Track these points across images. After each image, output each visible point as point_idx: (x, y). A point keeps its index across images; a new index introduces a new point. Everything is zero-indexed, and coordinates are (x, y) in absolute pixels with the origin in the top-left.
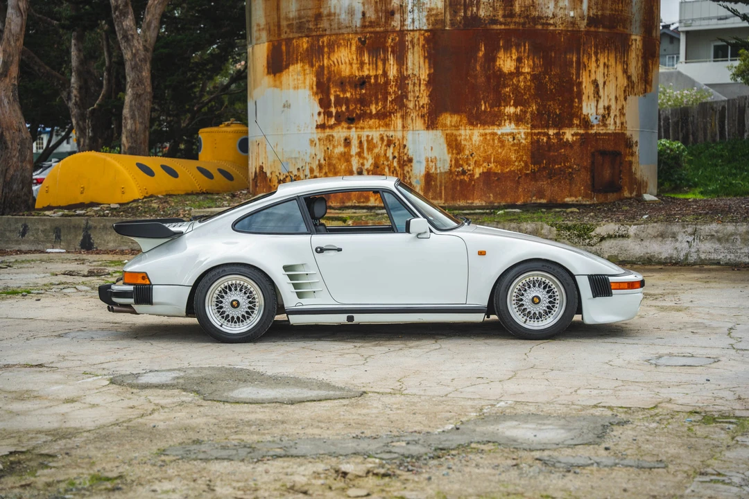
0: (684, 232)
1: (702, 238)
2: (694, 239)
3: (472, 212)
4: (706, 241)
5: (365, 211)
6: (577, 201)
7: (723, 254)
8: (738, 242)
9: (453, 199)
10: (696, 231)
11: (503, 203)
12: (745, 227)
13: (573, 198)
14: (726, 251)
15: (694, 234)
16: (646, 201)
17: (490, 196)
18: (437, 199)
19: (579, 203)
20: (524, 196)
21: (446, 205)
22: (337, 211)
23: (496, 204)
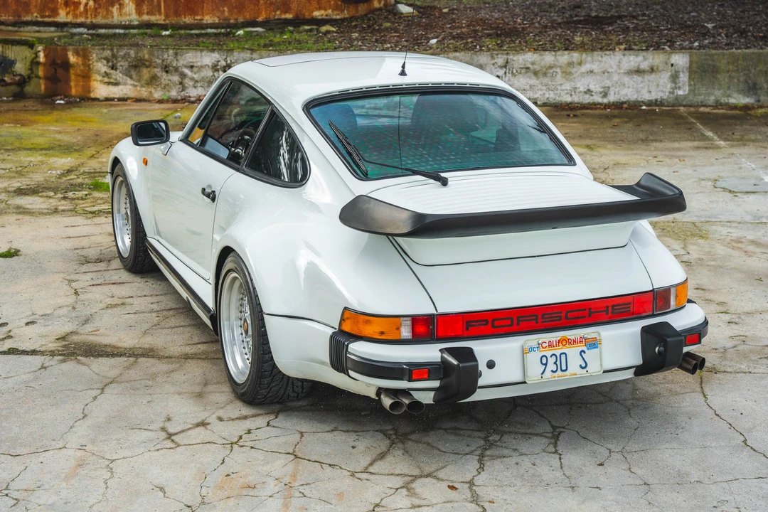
0: (493, 64)
1: (515, 71)
2: (505, 73)
3: (203, 32)
4: (521, 76)
5: (53, 29)
6: (327, 15)
7: (540, 92)
8: (559, 76)
9: (177, 14)
10: (507, 62)
11: (241, 20)
12: (566, 57)
13: (322, 12)
14: (544, 88)
15: (505, 67)
16: (402, 14)
17: (224, 11)
18: (154, 15)
19: (328, 17)
20: (266, 10)
21: (167, 22)
22: (10, 28)
23: (232, 21)
